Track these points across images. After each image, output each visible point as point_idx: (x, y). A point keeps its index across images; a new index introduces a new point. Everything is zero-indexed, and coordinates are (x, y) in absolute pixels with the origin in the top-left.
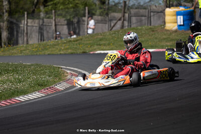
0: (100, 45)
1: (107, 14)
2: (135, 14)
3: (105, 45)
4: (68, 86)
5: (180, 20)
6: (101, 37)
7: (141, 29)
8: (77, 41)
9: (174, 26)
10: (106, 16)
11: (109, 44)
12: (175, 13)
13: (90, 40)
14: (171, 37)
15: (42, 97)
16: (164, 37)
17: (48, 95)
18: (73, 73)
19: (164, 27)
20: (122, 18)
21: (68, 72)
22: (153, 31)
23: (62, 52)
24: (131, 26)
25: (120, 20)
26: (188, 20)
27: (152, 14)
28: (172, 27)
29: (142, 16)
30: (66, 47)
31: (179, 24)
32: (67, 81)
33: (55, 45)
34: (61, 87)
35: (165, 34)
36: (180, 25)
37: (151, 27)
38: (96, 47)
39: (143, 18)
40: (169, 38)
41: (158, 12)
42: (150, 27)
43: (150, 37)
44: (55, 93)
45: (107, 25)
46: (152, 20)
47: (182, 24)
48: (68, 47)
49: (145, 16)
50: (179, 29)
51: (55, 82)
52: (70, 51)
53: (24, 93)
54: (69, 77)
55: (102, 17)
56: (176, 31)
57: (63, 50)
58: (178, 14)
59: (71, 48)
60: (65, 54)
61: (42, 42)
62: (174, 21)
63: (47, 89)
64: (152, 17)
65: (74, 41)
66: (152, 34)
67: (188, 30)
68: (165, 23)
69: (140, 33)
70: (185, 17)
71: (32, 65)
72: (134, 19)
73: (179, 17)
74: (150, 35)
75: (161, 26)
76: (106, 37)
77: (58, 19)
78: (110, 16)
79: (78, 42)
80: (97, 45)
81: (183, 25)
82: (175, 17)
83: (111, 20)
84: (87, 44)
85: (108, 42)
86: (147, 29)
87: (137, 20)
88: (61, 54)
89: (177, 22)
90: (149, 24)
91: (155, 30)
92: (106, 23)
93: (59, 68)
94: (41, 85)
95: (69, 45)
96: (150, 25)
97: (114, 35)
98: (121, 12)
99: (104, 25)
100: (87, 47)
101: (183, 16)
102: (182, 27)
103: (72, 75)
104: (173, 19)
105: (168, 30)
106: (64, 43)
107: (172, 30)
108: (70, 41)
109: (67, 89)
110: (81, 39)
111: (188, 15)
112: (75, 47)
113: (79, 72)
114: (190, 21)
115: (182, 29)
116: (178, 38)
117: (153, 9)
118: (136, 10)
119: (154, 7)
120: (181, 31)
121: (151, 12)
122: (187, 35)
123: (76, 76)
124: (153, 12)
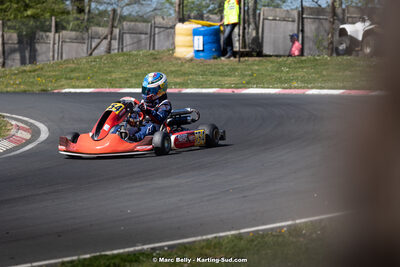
0: (71, 79)
1: (87, 29)
2: (129, 29)
3: (78, 79)
4: (11, 146)
5: (199, 42)
6: (73, 66)
7: (137, 55)
8: (34, 71)
9: (189, 52)
10: (84, 32)
11: (85, 78)
12: (191, 32)
13: (55, 71)
14: (183, 68)
16: (173, 69)
18: (20, 124)
19: (173, 53)
20: (109, 36)
21: (14, 123)
22: (155, 59)
24: (122, 49)
25: (105, 38)
26: (214, 42)
27: (157, 30)
28: (184, 54)
29: (141, 33)
30: (17, 80)
31: (196, 49)
32: (9, 138)
35: (174, 65)
36: (198, 51)
37: (154, 52)
38: (63, 82)
39: (143, 36)
40: (180, 71)
41: (167, 28)
42: (151, 51)
45: (85, 46)
46: (156, 39)
47: (201, 48)
48: (20, 80)
49: (146, 34)
50: (196, 56)
52: (22, 88)
54: (13, 131)
55: (78, 33)
56: (191, 60)
57: (11, 85)
58: (196, 33)
59: (25, 83)
62: (188, 44)
64: (156, 36)
65: (30, 71)
66: (154, 65)
67: (210, 59)
68: (174, 46)
69: (135, 62)
70: (206, 38)
72: (127, 38)
73: (196, 37)
75: (169, 51)
76: (81, 66)
78: (90, 32)
79: (37, 73)
80: (66, 78)
81: (203, 51)
82: (190, 38)
83: (92, 38)
84: (49, 77)
85: (84, 74)
86: (146, 56)
87: (132, 39)
88: (7, 92)
89: (193, 46)
90: (151, 47)
91: (158, 57)
92: (84, 43)
95: (22, 78)
96: (154, 48)
97: (93, 63)
98: (107, 26)
99: (81, 45)
100: (51, 81)
101: (204, 35)
102: (201, 54)
103: (19, 128)
104: (187, 41)
105: (179, 59)
106: (15, 74)
107: (185, 59)
108: (24, 71)
109: (7, 151)
110: (42, 69)
111: (211, 35)
112: (31, 80)
113: (31, 125)
114: (215, 45)
115: (200, 57)
116: (194, 71)
117: (159, 23)
118: (132, 23)
119: (161, 20)
120: (198, 60)
121: (155, 27)
122: (208, 67)
123: (25, 131)
124: (158, 27)
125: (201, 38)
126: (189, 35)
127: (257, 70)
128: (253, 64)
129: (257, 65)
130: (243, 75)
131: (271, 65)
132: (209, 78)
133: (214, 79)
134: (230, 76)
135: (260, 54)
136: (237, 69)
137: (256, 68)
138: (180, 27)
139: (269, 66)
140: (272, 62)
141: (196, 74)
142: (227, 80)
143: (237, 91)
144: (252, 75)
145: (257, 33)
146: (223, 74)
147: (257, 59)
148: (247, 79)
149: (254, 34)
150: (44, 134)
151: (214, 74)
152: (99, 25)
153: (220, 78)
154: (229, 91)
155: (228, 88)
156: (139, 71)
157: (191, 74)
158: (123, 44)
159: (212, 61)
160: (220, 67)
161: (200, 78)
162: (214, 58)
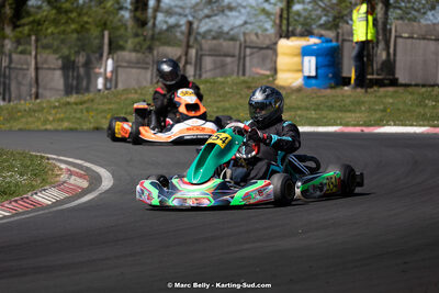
1: (150, 49)
2: (211, 50)
4: (62, 196)
5: (310, 66)
6: (136, 97)
7: (223, 83)
8: (81, 103)
9: (296, 79)
10: (147, 54)
12: (299, 51)
13: (110, 103)
14: (288, 101)
15: (4, 217)
17: (16, 215)
18: (72, 169)
19: (275, 80)
20: (183, 59)
21: (63, 166)
22: (249, 88)
23: (49, 127)
24: (200, 76)
26: (325, 66)
27: (248, 51)
28: (290, 81)
29: (226, 55)
30: (58, 116)
31: (306, 74)
32: (59, 185)
33: (35, 111)
34: (47, 197)
36: (309, 77)
37: (246, 78)
39: (229, 60)
41: (262, 48)
42: (242, 78)
43: (241, 101)
44: (33, 211)
45: (149, 73)
46: (248, 64)
47: (313, 74)
48: (62, 116)
49: (233, 56)
50: (306, 84)
51: (33, 188)
52: (66, 125)
54: (64, 177)
55: (139, 55)
56: (299, 90)
57: (51, 122)
58: (306, 52)
59: (68, 119)
60: (56, 131)
61: (6, 103)
62: (295, 68)
63: (16, 201)
64: (248, 59)
65: (76, 104)
66: (247, 96)
67: (326, 88)
68: (275, 71)
69: (221, 92)
70: (320, 59)
72: (208, 62)
73: (306, 59)
74: (241, 97)
75: (268, 77)
77: (44, 56)
78: (155, 52)
79: (85, 106)
81: (315, 77)
82: (298, 59)
84: (104, 111)
86: (236, 84)
87: (215, 62)
88: (46, 130)
89: (302, 71)
90: (241, 73)
91: (253, 85)
92: (147, 68)
93: (42, 157)
94: (2, 193)
95: (65, 113)
96: (244, 74)
98: (179, 46)
99: (143, 71)
100: (105, 117)
101: (317, 56)
102: (313, 81)
103: (71, 173)
104: (294, 64)
105: (283, 88)
106: (55, 107)
107: (290, 88)
108: (68, 103)
109: (58, 203)
110: (93, 101)
111: (327, 55)
112: (78, 115)
113: (87, 169)
114: (332, 69)
115: (310, 86)
116: (303, 104)
117: (252, 42)
118: (215, 42)
119: (254, 38)
120: (309, 89)
121: (246, 47)
122: (323, 99)
123: (80, 176)
124: (250, 47)
125: (313, 59)
126: (296, 55)
127: (392, 104)
128: (386, 96)
129: (391, 97)
130: (372, 111)
131: (410, 97)
132: (325, 113)
133: (332, 115)
134: (354, 111)
135: (394, 83)
136: (363, 103)
137: (391, 101)
138: (284, 44)
139: (408, 98)
140: (411, 93)
141: (307, 109)
142: (350, 117)
143: (367, 130)
144: (384, 110)
145: (388, 54)
146: (344, 109)
147: (391, 89)
148: (378, 115)
149: (384, 56)
150: (107, 181)
151: (331, 108)
152: (168, 43)
153: (341, 114)
154: (357, 130)
155: (355, 126)
156: (227, 105)
157: (299, 108)
158: (200, 70)
159: (329, 91)
160: (339, 99)
161: (313, 114)
162: (331, 87)
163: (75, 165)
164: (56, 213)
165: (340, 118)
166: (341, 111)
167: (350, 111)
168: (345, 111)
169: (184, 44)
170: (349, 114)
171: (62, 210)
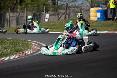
0: (52, 29)
1: (57, 11)
2: (73, 11)
3: (54, 28)
4: (32, 52)
5: (99, 15)
6: (53, 24)
9: (95, 19)
10: (56, 12)
11: (57, 28)
12: (96, 11)
13: (46, 26)
14: (93, 24)
15: (18, 58)
17: (21, 57)
18: (36, 44)
19: (90, 19)
20: (65, 13)
21: (33, 43)
24: (70, 18)
25: (64, 14)
26: (103, 15)
27: (83, 11)
29: (77, 12)
31: (98, 17)
32: (32, 49)
34: (29, 52)
36: (99, 18)
40: (92, 25)
41: (86, 10)
45: (56, 17)
47: (100, 17)
50: (98, 20)
51: (25, 50)
53: (7, 55)
54: (33, 46)
55: (54, 12)
56: (96, 21)
58: (98, 11)
61: (18, 26)
62: (95, 15)
63: (20, 53)
68: (90, 16)
70: (102, 13)
71: (12, 39)
72: (72, 14)
73: (98, 13)
75: (88, 18)
76: (56, 24)
77: (28, 13)
78: (58, 12)
81: (100, 18)
82: (96, 13)
83: (59, 14)
85: (57, 27)
87: (74, 14)
89: (97, 16)
93: (28, 41)
94: (17, 51)
97: (60, 23)
98: (64, 10)
99: (55, 17)
101: (101, 12)
102: (100, 19)
103: (35, 45)
104: (95, 14)
105: (92, 21)
107: (94, 21)
109: (32, 54)
113: (40, 44)
114: (105, 16)
116: (97, 25)
117: (83, 9)
118: (73, 9)
119: (84, 7)
120: (99, 21)
121: (82, 10)
122: (103, 24)
123: (38, 46)
124: (83, 10)
125: (100, 13)
126: (95, 12)
130: (116, 27)
132: (103, 28)
133: (105, 28)
136: (113, 25)
138: (92, 9)
141: (98, 26)
142: (110, 29)
146: (108, 26)
151: (105, 26)
152: (61, 9)
153: (107, 28)
154: (112, 32)
157: (96, 26)
158: (70, 16)
159: (104, 22)
160: (107, 24)
161: (100, 28)
162: (105, 21)
163: (36, 43)
164: (31, 57)
165: (107, 29)
166: (107, 27)
167: (110, 27)
168: (108, 27)
169: (65, 9)
170: (110, 28)
171: (33, 56)
